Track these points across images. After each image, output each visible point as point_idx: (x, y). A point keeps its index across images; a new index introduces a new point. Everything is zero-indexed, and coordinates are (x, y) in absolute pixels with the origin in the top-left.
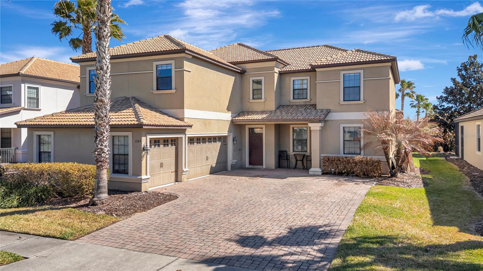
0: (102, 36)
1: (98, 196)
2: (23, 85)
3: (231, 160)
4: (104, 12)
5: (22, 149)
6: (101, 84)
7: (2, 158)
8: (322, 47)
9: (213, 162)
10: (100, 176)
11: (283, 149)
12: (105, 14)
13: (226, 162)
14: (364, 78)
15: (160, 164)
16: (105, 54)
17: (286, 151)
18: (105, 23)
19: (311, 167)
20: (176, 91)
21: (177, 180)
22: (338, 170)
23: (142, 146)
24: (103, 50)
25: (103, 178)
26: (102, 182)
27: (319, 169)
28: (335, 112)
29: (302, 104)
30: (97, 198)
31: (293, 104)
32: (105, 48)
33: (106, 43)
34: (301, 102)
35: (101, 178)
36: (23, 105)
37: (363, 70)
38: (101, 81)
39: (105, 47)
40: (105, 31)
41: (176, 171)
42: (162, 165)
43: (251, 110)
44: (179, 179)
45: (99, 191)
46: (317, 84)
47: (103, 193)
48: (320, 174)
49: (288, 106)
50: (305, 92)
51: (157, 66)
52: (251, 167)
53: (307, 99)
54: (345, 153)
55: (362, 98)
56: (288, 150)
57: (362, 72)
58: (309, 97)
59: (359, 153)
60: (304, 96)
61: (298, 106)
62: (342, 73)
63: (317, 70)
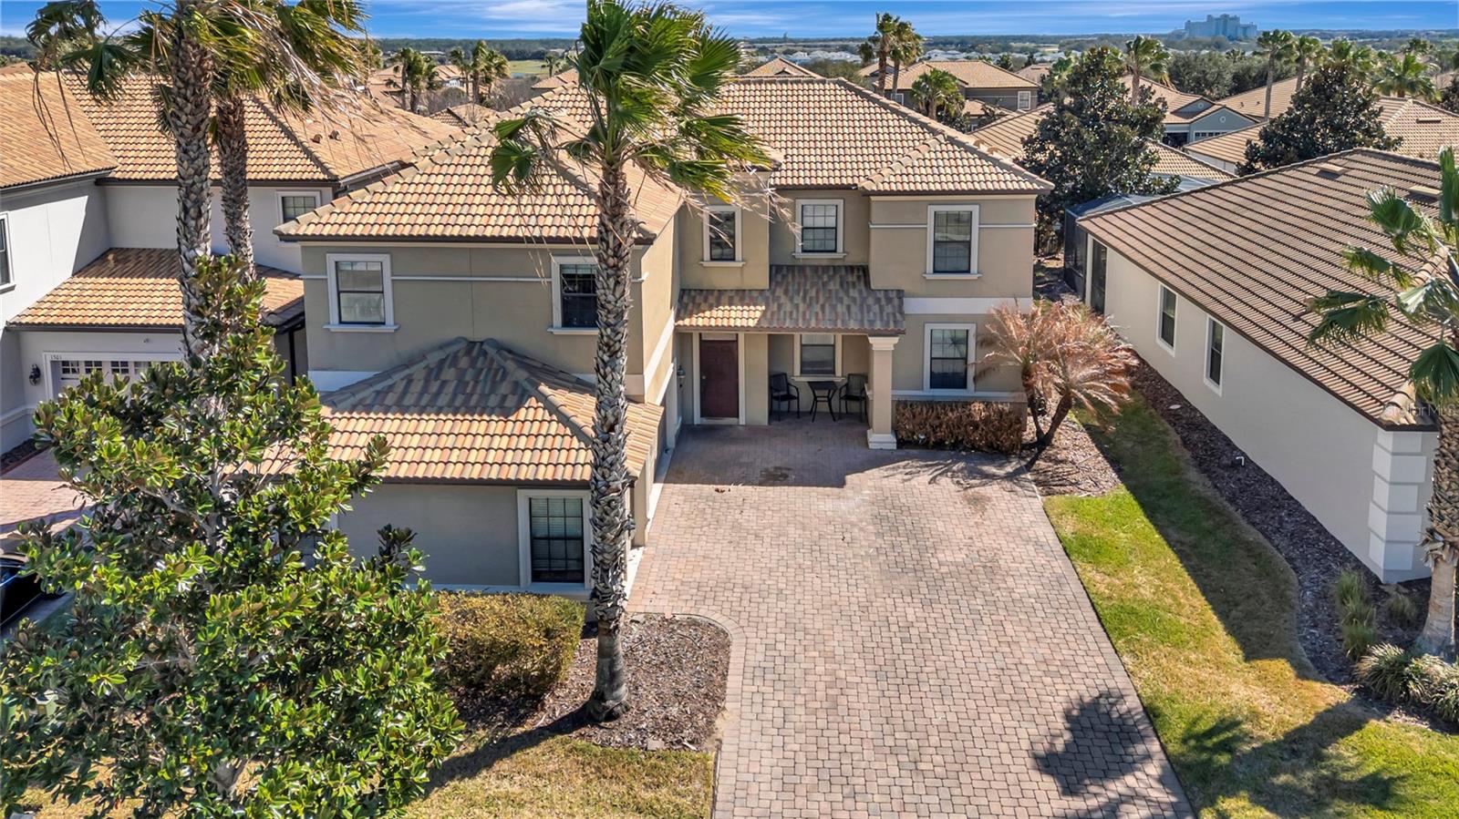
3: (675, 422)
14: (981, 224)
17: (785, 374)
27: (891, 436)
28: (916, 297)
29: (825, 262)
31: (804, 263)
34: (823, 258)
37: (978, 206)
43: (705, 286)
46: (872, 230)
48: (894, 447)
49: (791, 268)
50: (830, 235)
51: (562, 267)
52: (706, 421)
53: (835, 251)
54: (933, 386)
55: (974, 268)
56: (788, 373)
57: (975, 209)
58: (840, 249)
59: (964, 386)
60: (831, 245)
61: (815, 268)
62: (932, 209)
63: (873, 198)
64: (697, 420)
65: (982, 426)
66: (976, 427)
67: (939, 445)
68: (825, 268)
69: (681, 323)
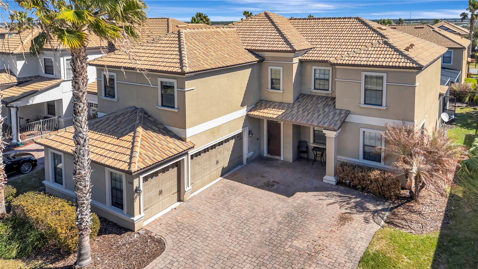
0: (78, 112)
1: (80, 263)
2: (62, 59)
3: (246, 154)
4: (79, 88)
5: (64, 118)
6: (78, 158)
7: (48, 126)
8: (354, 19)
9: (225, 163)
10: (82, 244)
11: (303, 139)
12: (80, 90)
13: (241, 156)
14: (387, 83)
15: (158, 192)
16: (81, 127)
17: (306, 142)
18: (80, 98)
19: (325, 175)
20: (178, 111)
21: (179, 200)
22: (353, 184)
23: (135, 188)
24: (80, 125)
25: (84, 245)
26: (84, 249)
27: (334, 178)
28: (355, 114)
29: (324, 95)
30: (79, 265)
31: (314, 94)
32: (81, 123)
33: (83, 117)
34: (323, 93)
35: (82, 246)
36: (63, 78)
37: (386, 74)
38: (79, 155)
39: (82, 121)
40: (80, 107)
41: (179, 191)
42: (161, 192)
43: (269, 100)
44: (182, 199)
45: (81, 259)
46: (337, 82)
47: (85, 260)
48: (334, 183)
49: (309, 96)
50: (326, 82)
51: (162, 82)
52: (269, 156)
53: (328, 90)
54: (364, 158)
55: (384, 104)
56: (308, 141)
57: (385, 75)
58: (330, 89)
59: (380, 161)
60: (326, 87)
61: (319, 97)
62: (364, 74)
63: (337, 67)
64: (265, 154)
65: (374, 182)
66: (371, 182)
67: (355, 187)
68: (322, 97)
69: (249, 113)
